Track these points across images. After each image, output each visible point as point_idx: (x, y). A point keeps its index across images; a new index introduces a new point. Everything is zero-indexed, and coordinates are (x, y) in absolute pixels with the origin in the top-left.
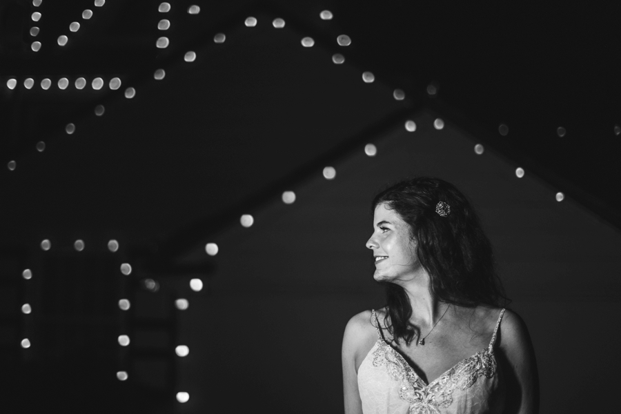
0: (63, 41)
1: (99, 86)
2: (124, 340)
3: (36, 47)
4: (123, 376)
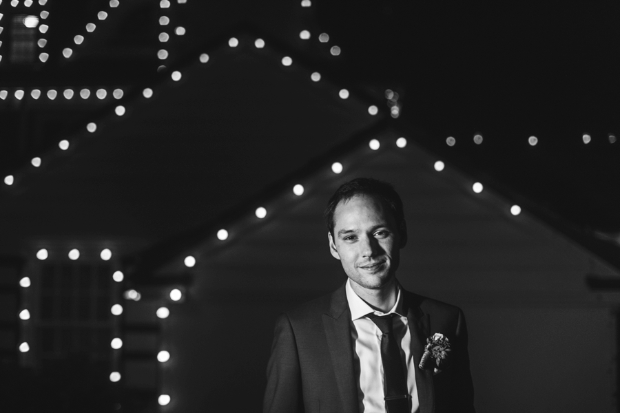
0: (68, 53)
1: (103, 96)
2: (117, 343)
3: (44, 57)
4: (115, 377)
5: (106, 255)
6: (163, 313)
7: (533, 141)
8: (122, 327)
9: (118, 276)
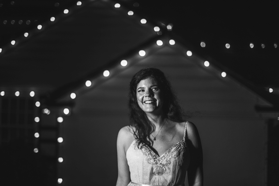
2: (37, 135)
4: (36, 150)
5: (32, 94)
6: (60, 120)
7: (228, 46)
8: (39, 128)
9: (38, 104)
